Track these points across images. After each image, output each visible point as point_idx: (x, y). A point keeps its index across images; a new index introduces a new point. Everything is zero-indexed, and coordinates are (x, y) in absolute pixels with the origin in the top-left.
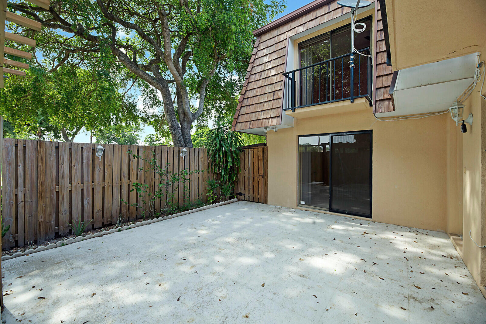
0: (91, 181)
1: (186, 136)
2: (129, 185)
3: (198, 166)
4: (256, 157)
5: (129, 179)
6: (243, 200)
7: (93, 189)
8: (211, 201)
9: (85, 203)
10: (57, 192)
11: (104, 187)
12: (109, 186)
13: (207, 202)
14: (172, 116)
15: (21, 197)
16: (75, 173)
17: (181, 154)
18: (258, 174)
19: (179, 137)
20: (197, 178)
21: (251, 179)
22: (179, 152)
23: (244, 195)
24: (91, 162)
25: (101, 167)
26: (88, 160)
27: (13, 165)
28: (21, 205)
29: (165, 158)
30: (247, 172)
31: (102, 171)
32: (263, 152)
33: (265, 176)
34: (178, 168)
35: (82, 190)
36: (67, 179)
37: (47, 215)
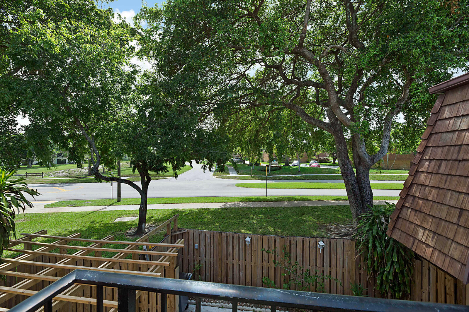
0: (244, 260)
1: (361, 183)
2: (269, 267)
3: (342, 259)
4: (441, 285)
5: (269, 263)
7: (245, 265)
9: (241, 274)
10: (227, 264)
11: (251, 266)
12: (255, 266)
14: (345, 161)
15: (212, 263)
16: (236, 253)
19: (352, 185)
22: (316, 243)
24: (244, 247)
25: (250, 252)
26: (242, 245)
27: (210, 246)
28: (212, 268)
29: (300, 249)
30: (425, 295)
31: (250, 254)
32: (455, 285)
34: (315, 258)
35: (239, 265)
36: (231, 257)
37: (223, 277)
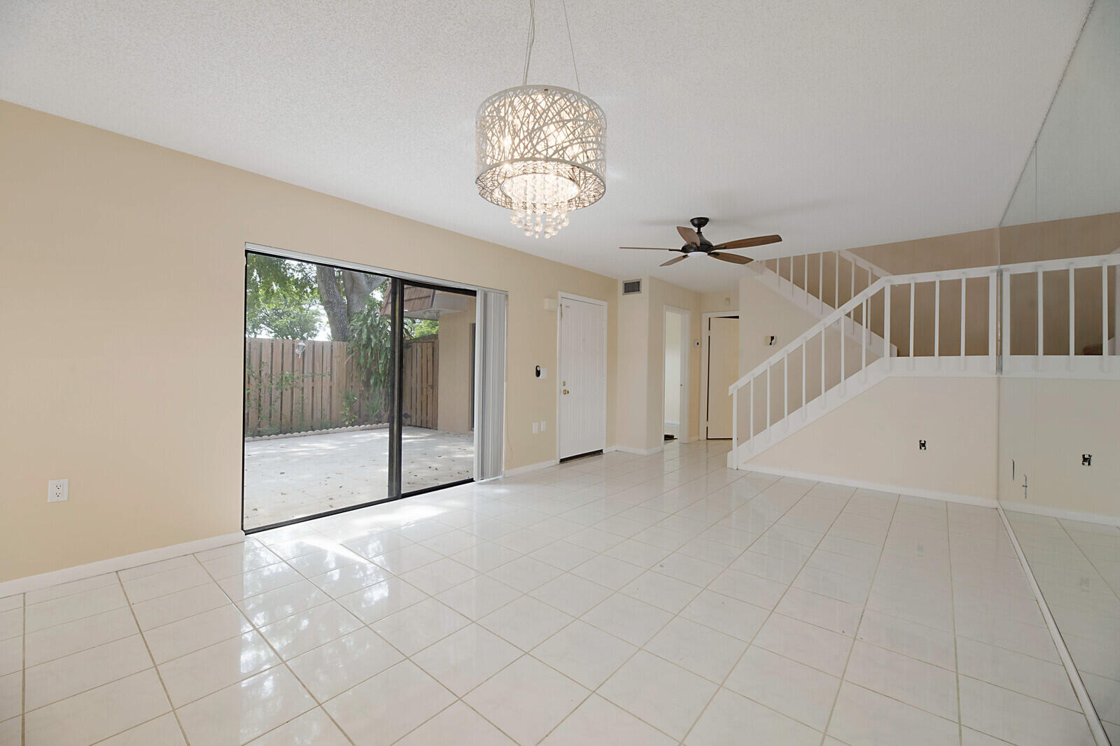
4: (425, 357)
6: (409, 425)
8: (347, 423)
13: (339, 425)
14: (329, 284)
17: (297, 351)
18: (427, 382)
20: (328, 388)
21: (419, 390)
22: (293, 346)
23: (411, 416)
30: (414, 379)
32: (433, 348)
33: (434, 386)
